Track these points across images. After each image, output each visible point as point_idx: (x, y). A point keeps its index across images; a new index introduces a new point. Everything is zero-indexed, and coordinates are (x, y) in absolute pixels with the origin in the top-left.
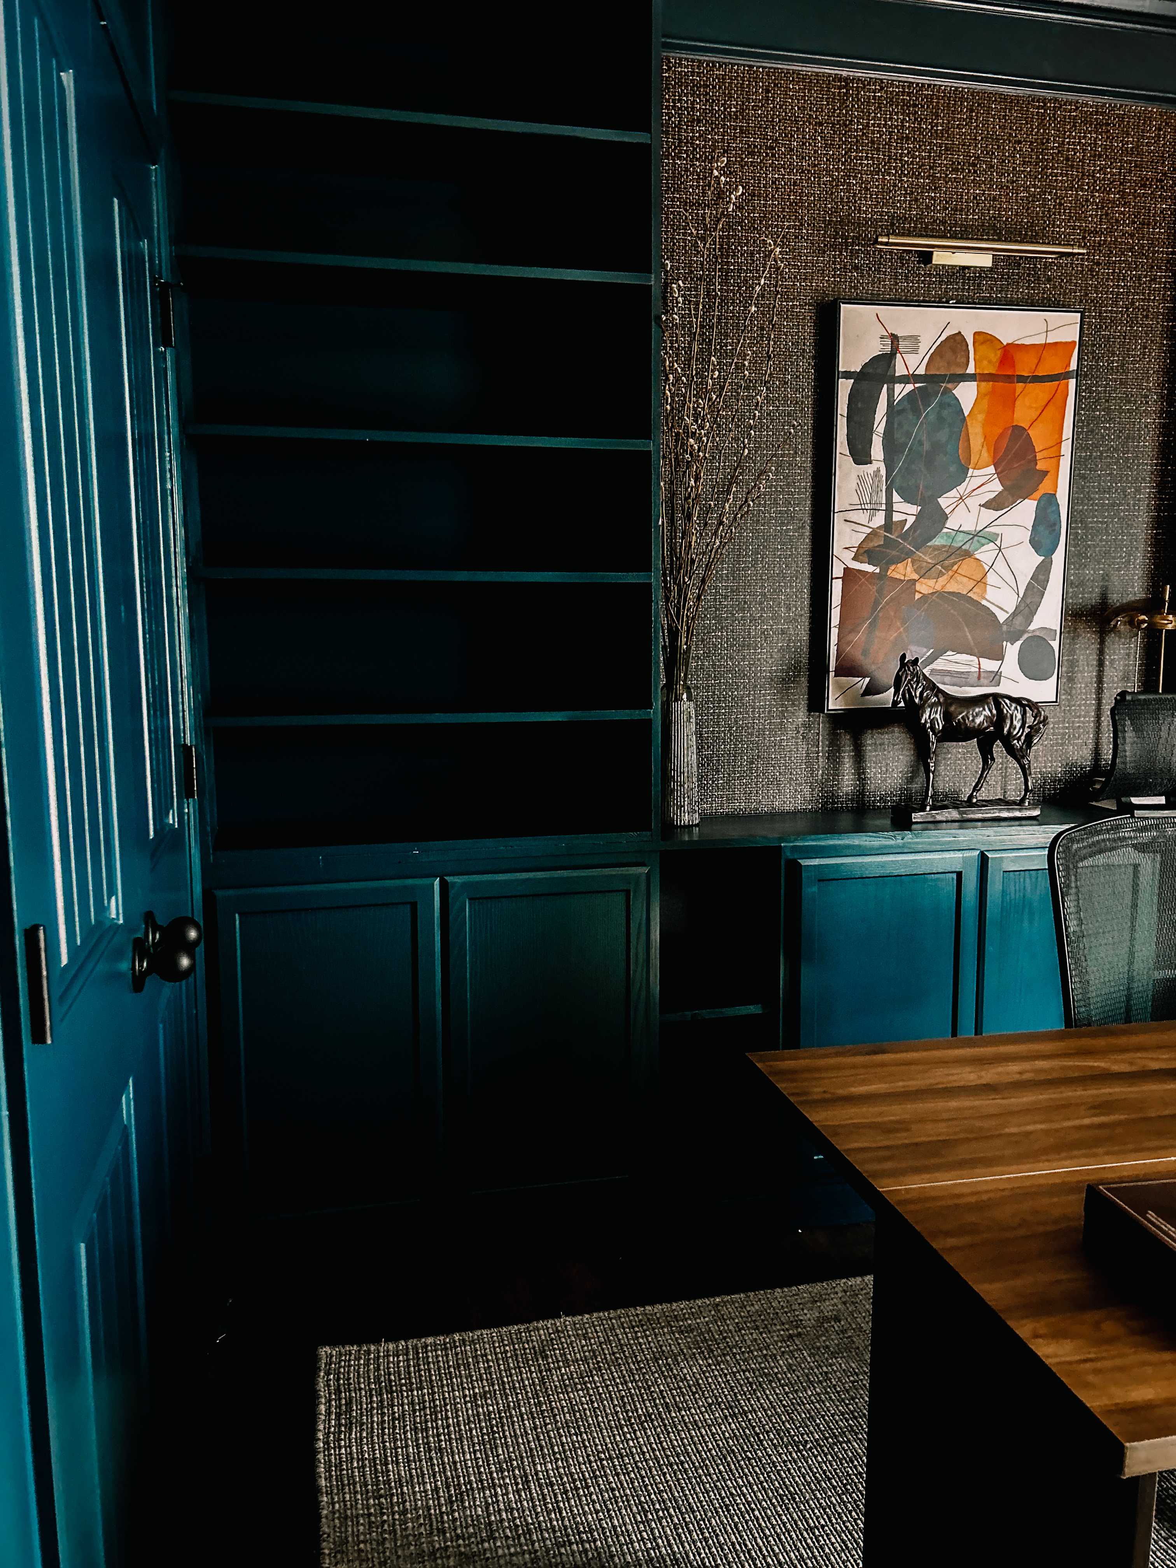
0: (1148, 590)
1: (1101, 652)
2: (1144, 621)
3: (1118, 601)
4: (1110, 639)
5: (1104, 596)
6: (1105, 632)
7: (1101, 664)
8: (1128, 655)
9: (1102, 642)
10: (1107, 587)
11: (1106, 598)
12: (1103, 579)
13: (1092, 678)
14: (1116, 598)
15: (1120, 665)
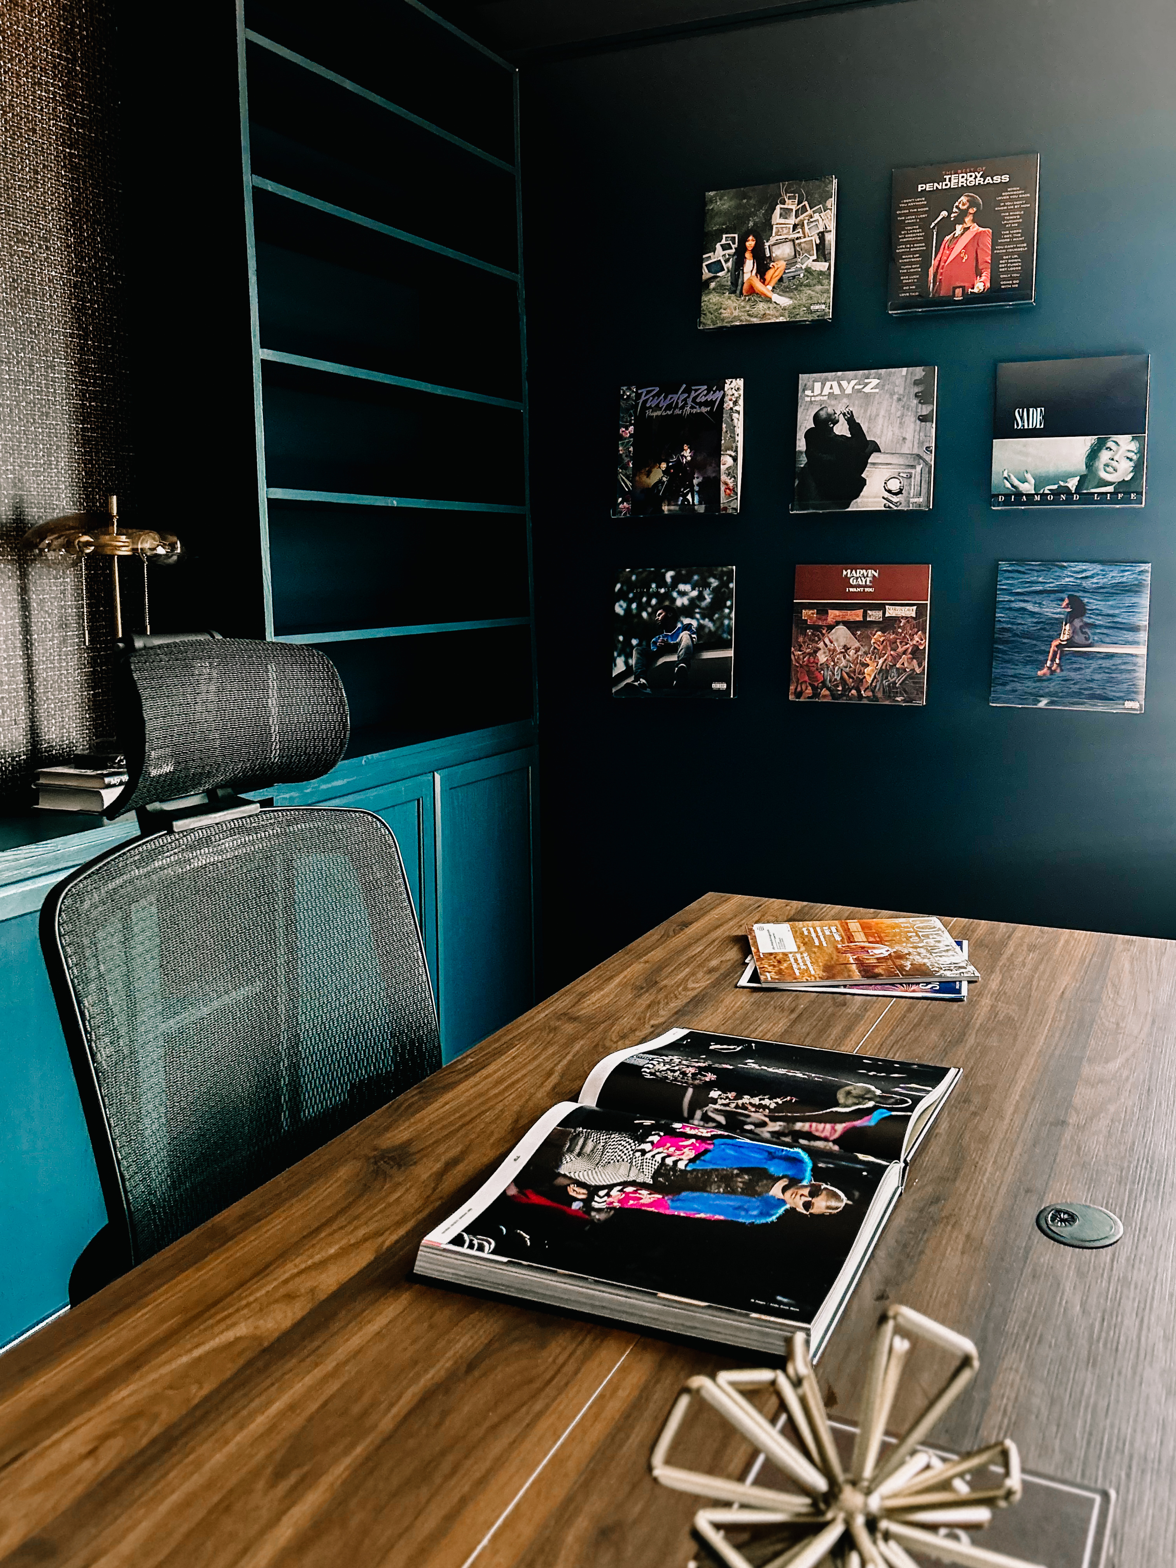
0: (81, 504)
1: (24, 590)
2: (87, 544)
3: (40, 517)
4: (35, 571)
5: (19, 510)
6: (26, 562)
7: (25, 606)
8: (63, 592)
9: (23, 576)
10: (22, 500)
11: (22, 513)
12: (15, 485)
13: (13, 626)
14: (36, 514)
15: (52, 607)
